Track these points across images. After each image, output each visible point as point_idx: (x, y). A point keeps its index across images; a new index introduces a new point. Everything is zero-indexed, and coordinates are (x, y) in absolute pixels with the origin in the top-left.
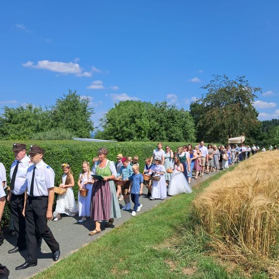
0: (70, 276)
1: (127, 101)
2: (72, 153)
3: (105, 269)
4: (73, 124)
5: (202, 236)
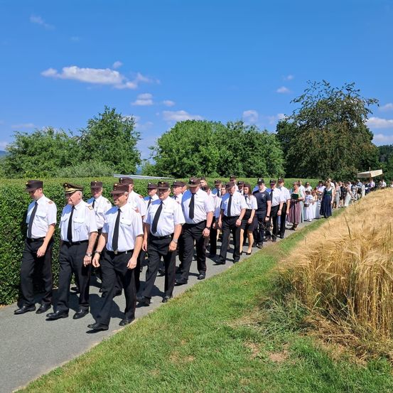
1: (187, 122)
3: (161, 355)
4: (112, 155)
5: (296, 309)
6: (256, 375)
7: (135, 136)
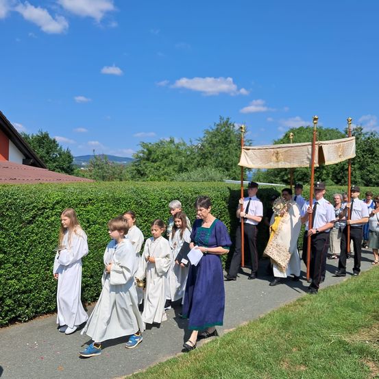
3: (271, 360)
4: (225, 162)
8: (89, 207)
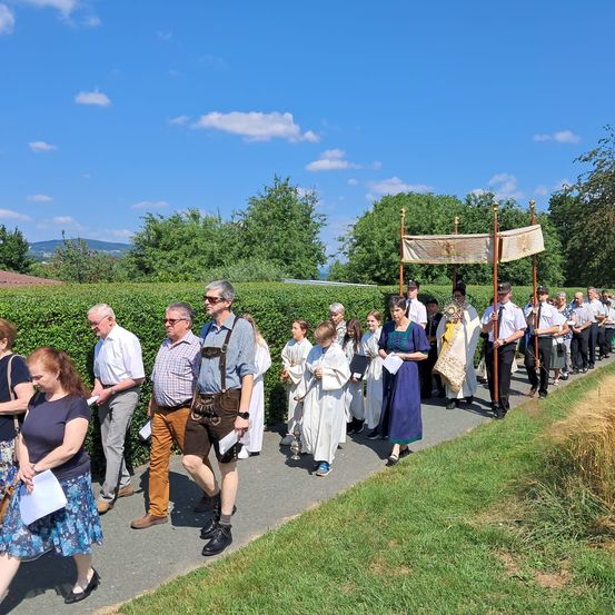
0: (282, 571)
1: (400, 196)
2: (283, 310)
3: (355, 561)
4: (283, 250)
5: (583, 502)
6: (513, 606)
7: (317, 221)
8: (54, 328)
